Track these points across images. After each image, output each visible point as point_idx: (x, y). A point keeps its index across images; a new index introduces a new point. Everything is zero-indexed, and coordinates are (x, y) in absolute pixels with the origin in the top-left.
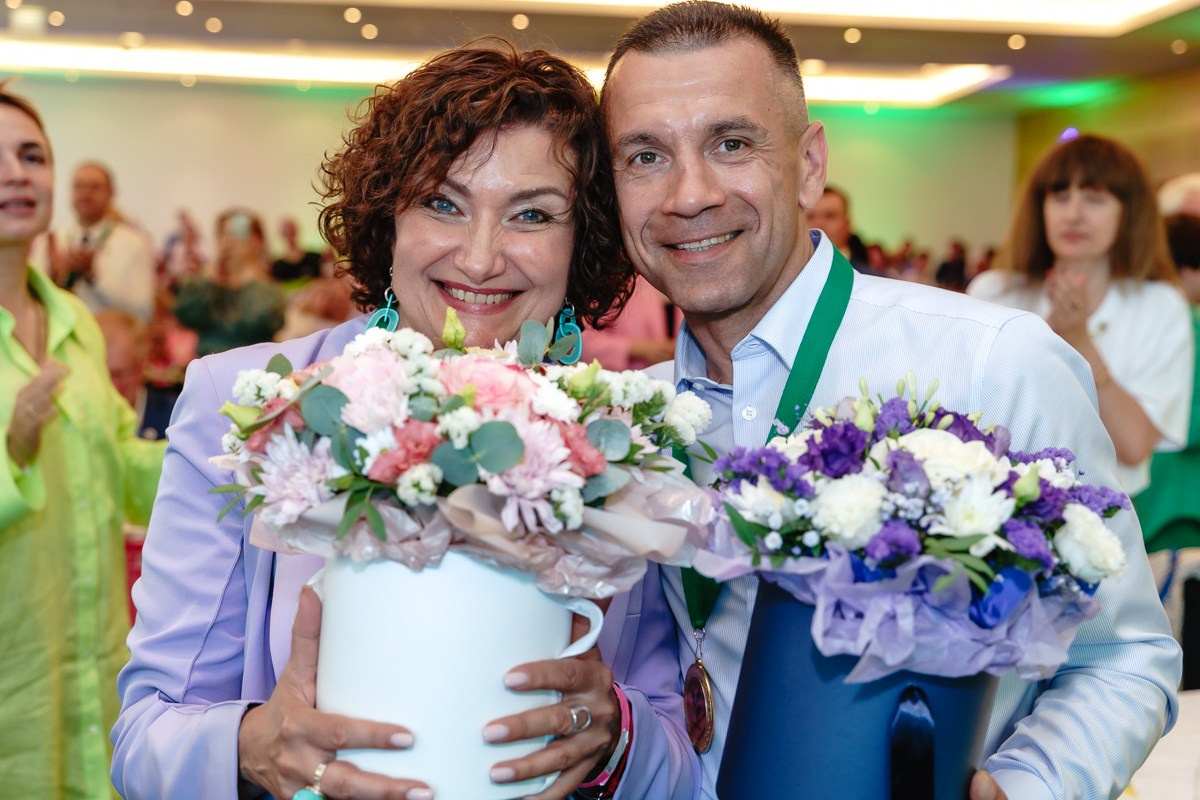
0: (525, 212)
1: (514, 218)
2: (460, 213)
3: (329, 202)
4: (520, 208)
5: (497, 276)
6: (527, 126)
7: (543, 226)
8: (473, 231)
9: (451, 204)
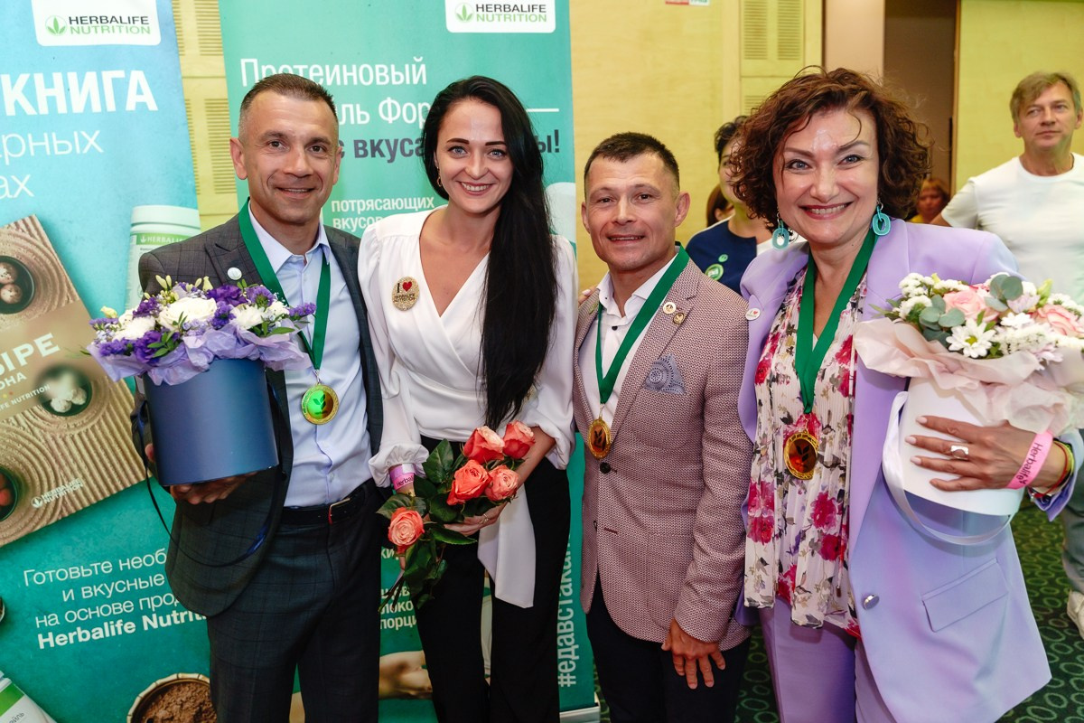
0: (847, 158)
1: (840, 163)
2: (810, 167)
3: (736, 180)
4: (843, 156)
5: (836, 196)
6: (839, 110)
7: (858, 163)
8: (818, 175)
9: (805, 163)
